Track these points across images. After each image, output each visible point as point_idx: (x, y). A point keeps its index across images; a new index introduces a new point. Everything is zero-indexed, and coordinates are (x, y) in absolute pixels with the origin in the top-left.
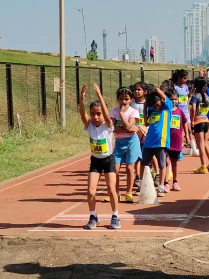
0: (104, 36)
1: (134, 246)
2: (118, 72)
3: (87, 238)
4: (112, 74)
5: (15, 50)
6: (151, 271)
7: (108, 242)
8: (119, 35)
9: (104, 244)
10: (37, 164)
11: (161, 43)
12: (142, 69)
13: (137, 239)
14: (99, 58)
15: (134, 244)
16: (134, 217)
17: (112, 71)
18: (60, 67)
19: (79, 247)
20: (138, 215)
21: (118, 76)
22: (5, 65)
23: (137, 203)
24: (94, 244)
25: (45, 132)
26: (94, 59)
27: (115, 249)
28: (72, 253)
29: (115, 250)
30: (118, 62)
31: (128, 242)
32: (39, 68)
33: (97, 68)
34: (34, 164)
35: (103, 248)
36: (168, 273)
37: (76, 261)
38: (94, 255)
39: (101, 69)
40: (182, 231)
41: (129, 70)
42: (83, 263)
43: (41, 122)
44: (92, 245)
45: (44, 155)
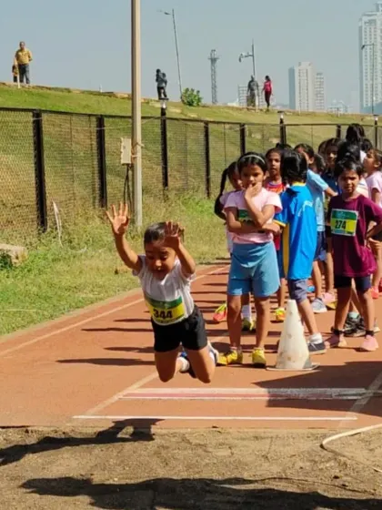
0: (213, 60)
1: (268, 447)
2: (238, 128)
3: (182, 431)
4: (227, 131)
5: (48, 86)
6: (299, 491)
7: (221, 438)
8: (240, 60)
9: (214, 442)
10: (92, 296)
11: (318, 74)
12: (282, 122)
13: (274, 432)
14: (203, 102)
15: (269, 441)
16: (267, 393)
17: (227, 126)
18: (132, 117)
19: (167, 448)
20: (276, 390)
21: (238, 136)
22: (31, 114)
23: (274, 367)
24: (194, 441)
25: (105, 238)
26: (195, 104)
27: (233, 450)
28: (155, 458)
29: (232, 454)
30: (237, 109)
31: (256, 438)
32: (94, 119)
33: (202, 121)
34: (84, 296)
35: (210, 450)
36: (330, 496)
37: (162, 473)
38: (194, 462)
39: (207, 123)
40: (356, 418)
41: (259, 124)
42: (175, 478)
43: (97, 220)
44: (190, 443)
45: (103, 280)
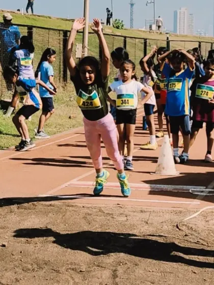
0: (132, 5)
1: (148, 217)
2: (143, 41)
3: (100, 206)
4: (136, 43)
5: (39, 15)
6: (164, 242)
7: (122, 211)
8: (147, 5)
9: (117, 212)
10: (55, 130)
11: (190, 15)
12: (168, 38)
13: (152, 209)
14: (125, 27)
15: (148, 213)
16: (149, 187)
17: (137, 40)
18: (83, 32)
19: (91, 214)
20: (154, 185)
21: (143, 46)
22: (27, 28)
23: (154, 173)
24: (106, 212)
25: (65, 99)
26: (120, 28)
27: (128, 218)
28: (83, 220)
29: (127, 219)
30: (144, 31)
31: (142, 211)
32: (61, 32)
33: (122, 36)
34: (51, 130)
35: (115, 217)
36: (182, 246)
37: (86, 228)
38: (105, 223)
39: (125, 37)
40: (199, 203)
41: (155, 40)
42: (94, 231)
43: (61, 88)
44: (104, 213)
45: (62, 121)
